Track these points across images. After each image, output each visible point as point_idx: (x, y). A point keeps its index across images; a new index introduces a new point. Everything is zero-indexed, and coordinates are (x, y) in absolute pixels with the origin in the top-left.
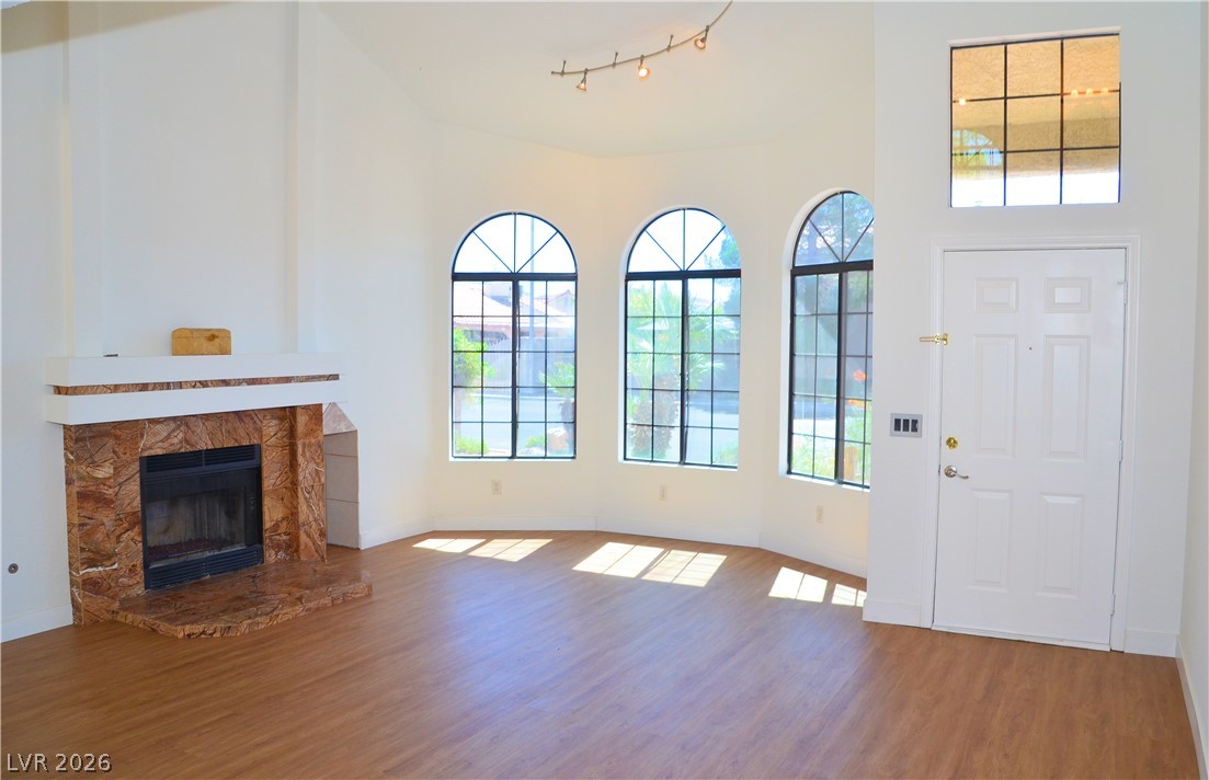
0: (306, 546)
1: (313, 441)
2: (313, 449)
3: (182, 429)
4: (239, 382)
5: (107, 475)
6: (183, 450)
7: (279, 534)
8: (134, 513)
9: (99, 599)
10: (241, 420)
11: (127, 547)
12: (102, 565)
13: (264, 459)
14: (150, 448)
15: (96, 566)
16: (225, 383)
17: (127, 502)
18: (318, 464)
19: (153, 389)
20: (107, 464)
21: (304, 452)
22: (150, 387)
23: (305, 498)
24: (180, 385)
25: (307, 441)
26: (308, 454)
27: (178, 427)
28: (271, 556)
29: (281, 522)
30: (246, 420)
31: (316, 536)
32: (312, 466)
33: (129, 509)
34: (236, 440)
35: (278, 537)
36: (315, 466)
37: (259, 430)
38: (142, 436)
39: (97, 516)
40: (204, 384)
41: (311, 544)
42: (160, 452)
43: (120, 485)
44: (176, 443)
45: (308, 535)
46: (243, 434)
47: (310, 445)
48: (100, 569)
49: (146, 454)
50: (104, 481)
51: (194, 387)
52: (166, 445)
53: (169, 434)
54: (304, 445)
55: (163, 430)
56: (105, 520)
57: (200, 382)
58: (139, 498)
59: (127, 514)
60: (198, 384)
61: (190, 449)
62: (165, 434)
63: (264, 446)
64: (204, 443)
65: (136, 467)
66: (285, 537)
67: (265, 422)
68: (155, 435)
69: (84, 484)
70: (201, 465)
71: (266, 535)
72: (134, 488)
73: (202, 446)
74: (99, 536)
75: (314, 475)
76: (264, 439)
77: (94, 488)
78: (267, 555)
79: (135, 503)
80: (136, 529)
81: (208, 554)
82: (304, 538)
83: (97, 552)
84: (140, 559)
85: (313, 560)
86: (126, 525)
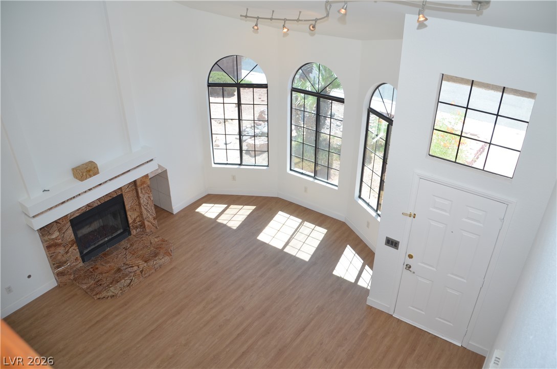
0: (148, 226)
1: (145, 185)
2: (146, 189)
5: (57, 236)
6: (88, 210)
8: (72, 241)
9: (65, 277)
11: (72, 252)
12: (63, 266)
13: (125, 198)
14: (73, 215)
15: (61, 267)
17: (68, 238)
18: (149, 194)
19: (68, 201)
20: (56, 232)
21: (141, 191)
22: (66, 201)
23: (145, 208)
24: (79, 195)
25: (142, 187)
26: (143, 192)
28: (134, 232)
29: (136, 218)
31: (152, 221)
32: (146, 195)
33: (70, 240)
35: (135, 224)
39: (56, 251)
40: (90, 190)
41: (150, 224)
42: (78, 215)
43: (64, 233)
44: (84, 209)
45: (149, 221)
46: (113, 193)
47: (144, 188)
49: (72, 218)
50: (56, 238)
52: (80, 211)
54: (141, 189)
56: (60, 251)
58: (73, 235)
59: (69, 242)
60: (87, 191)
61: (90, 208)
63: (124, 194)
64: (96, 203)
65: (69, 224)
66: (139, 223)
69: (48, 243)
71: (130, 225)
72: (70, 231)
73: (95, 205)
74: (59, 257)
75: (148, 199)
76: (123, 191)
77: (53, 243)
78: (132, 232)
79: (72, 237)
80: (75, 245)
81: (106, 239)
82: (146, 223)
83: (60, 262)
84: (78, 255)
85: (152, 230)
86: (70, 246)
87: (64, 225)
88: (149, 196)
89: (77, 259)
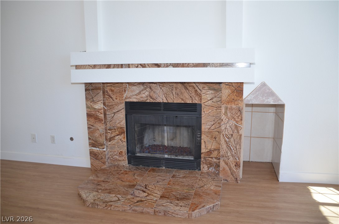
0: (224, 169)
1: (234, 106)
2: (234, 112)
3: (148, 89)
4: (167, 65)
5: (100, 108)
6: (148, 101)
7: (212, 158)
8: (121, 128)
9: (97, 162)
10: (186, 88)
11: (118, 142)
12: (98, 148)
13: (203, 113)
14: (130, 98)
15: (96, 148)
16: (158, 65)
17: (118, 122)
18: (237, 122)
19: (114, 68)
20: (99, 102)
21: (226, 112)
22: (112, 66)
23: (225, 141)
24: (129, 66)
25: (229, 106)
26: (229, 114)
27: (145, 89)
28: (204, 168)
29: (213, 151)
30: (190, 89)
31: (233, 166)
32: (232, 122)
33: (119, 125)
34: (182, 100)
35: (210, 159)
36: (234, 122)
37: (200, 96)
38: (125, 91)
39: (95, 125)
40: (143, 66)
41: (227, 169)
42: (135, 100)
43: (114, 113)
44: (144, 96)
45: (227, 164)
46: (187, 96)
47: (231, 109)
48: (97, 149)
49: (128, 100)
50: (98, 110)
51: (137, 67)
52: (138, 97)
53: (140, 92)
54: (226, 108)
55: (136, 89)
56: (99, 128)
57: (141, 64)
58: (124, 121)
59: (118, 128)
60: (139, 66)
61: (152, 101)
62: (138, 92)
63: (203, 105)
64: (161, 98)
65: (123, 106)
66: (215, 160)
67: (204, 91)
68: (132, 91)
69: (89, 110)
70: (160, 110)
71: (203, 156)
72: (122, 115)
73: (159, 100)
74: (97, 134)
75: (233, 128)
76: (203, 101)
77: (94, 113)
78: (202, 167)
79: (122, 123)
80: (122, 135)
81: (166, 156)
82: (222, 164)
83: (96, 141)
84: (124, 150)
85: (229, 179)
86: (117, 132)
87: (117, 104)
88: (236, 126)
89: (121, 153)
